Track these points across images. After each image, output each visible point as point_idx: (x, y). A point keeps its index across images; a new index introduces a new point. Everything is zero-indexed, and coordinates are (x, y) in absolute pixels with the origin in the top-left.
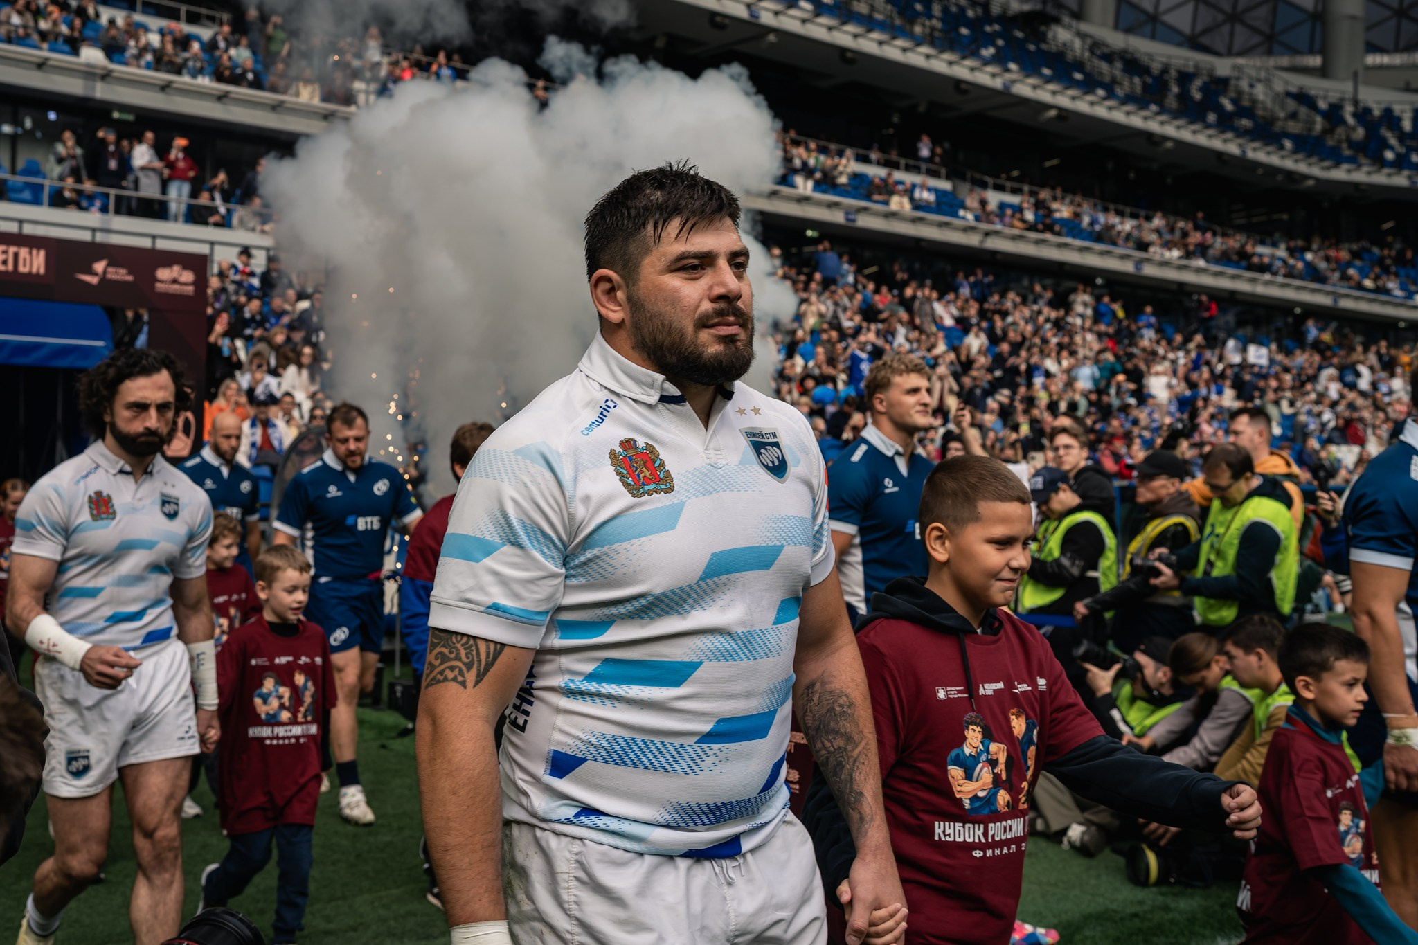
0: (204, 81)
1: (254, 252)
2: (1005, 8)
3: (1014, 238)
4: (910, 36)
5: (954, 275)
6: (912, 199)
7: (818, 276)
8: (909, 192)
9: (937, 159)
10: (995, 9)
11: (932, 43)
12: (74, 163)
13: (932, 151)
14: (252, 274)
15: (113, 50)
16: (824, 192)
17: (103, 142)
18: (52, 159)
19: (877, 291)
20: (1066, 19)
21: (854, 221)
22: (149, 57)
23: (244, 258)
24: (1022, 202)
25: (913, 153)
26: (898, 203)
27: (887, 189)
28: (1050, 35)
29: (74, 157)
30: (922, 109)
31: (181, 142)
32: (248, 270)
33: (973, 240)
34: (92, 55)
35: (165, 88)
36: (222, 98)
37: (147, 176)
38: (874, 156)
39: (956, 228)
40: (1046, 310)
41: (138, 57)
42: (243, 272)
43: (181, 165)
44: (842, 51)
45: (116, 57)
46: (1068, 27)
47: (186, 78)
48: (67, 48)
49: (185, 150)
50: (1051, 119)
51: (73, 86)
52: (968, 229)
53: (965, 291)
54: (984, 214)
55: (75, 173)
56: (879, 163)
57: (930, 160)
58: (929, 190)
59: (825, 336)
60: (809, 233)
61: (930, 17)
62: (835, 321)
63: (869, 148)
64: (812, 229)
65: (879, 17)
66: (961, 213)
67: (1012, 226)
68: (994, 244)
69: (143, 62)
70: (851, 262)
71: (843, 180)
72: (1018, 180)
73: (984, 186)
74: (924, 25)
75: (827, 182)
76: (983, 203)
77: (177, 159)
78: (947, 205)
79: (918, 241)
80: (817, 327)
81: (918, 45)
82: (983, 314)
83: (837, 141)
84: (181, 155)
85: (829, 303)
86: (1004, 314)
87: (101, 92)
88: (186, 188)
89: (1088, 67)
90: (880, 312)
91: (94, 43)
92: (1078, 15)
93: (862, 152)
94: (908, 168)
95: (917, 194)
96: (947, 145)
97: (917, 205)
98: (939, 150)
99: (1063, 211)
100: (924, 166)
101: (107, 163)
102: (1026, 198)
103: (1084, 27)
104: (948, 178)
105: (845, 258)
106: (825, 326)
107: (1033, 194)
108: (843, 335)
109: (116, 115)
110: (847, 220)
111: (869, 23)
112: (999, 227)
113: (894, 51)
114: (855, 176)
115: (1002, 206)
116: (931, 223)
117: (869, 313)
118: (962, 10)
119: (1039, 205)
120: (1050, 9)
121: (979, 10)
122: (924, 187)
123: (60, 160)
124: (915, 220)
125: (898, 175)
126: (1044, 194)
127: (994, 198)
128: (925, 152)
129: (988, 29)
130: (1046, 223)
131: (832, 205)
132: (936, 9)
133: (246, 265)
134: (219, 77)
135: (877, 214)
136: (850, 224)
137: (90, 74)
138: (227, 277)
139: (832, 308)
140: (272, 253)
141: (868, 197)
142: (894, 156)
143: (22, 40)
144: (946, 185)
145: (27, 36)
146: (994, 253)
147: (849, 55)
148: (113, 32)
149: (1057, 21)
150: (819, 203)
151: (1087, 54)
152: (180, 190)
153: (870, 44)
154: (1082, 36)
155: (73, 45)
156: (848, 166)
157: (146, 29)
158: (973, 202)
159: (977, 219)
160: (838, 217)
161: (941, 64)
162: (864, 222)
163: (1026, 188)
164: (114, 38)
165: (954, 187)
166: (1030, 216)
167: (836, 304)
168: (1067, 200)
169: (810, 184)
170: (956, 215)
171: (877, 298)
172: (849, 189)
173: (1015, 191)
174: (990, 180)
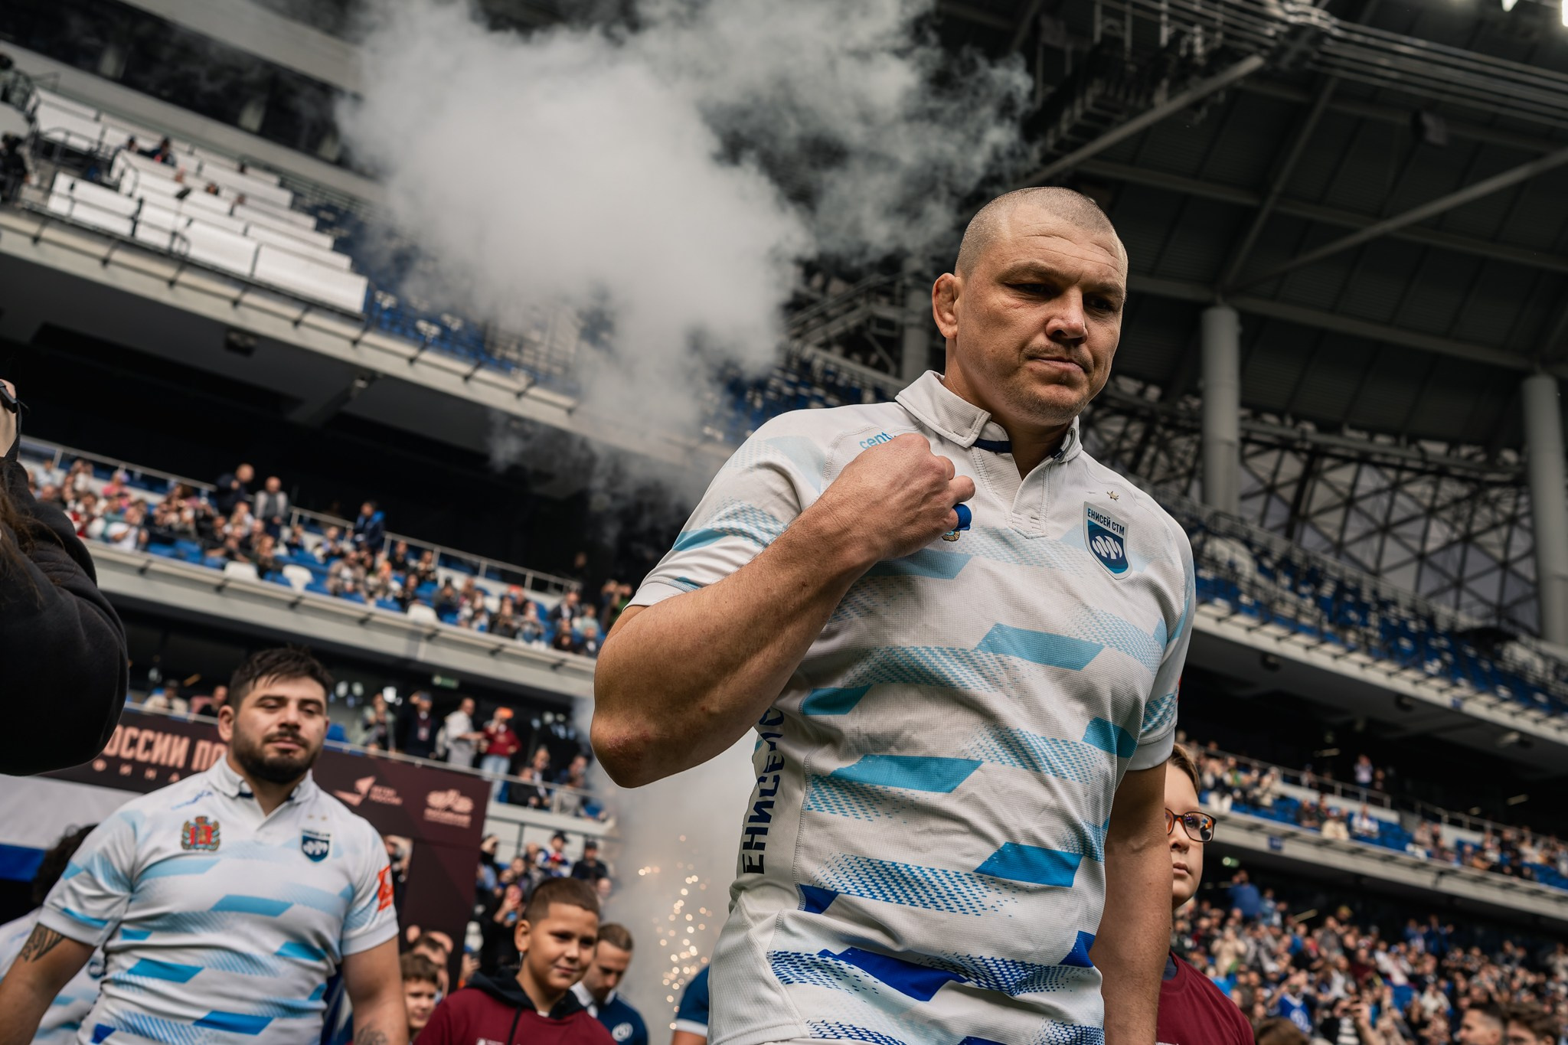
0: (541, 648)
1: (569, 837)
2: (1453, 623)
3: (1476, 880)
4: (1343, 642)
5: (1405, 923)
6: (1350, 828)
7: (1237, 913)
8: (1347, 819)
9: (1379, 785)
10: (1442, 625)
11: (1369, 652)
12: (381, 730)
13: (1373, 775)
14: (564, 862)
15: (446, 609)
16: (1246, 812)
17: (415, 708)
18: (359, 725)
19: (1309, 934)
20: (1524, 638)
21: (1279, 848)
22: (484, 620)
23: (558, 842)
24: (1483, 842)
25: (1349, 776)
26: (1332, 830)
27: (1319, 816)
28: (1506, 653)
29: (383, 724)
30: (1360, 726)
31: (504, 713)
32: (560, 857)
33: (1424, 880)
34: (422, 614)
35: (495, 652)
36: (556, 667)
37: (460, 749)
38: (1306, 778)
39: (1403, 865)
40: (1521, 973)
41: (471, 619)
42: (554, 860)
43: (501, 739)
44: (1264, 656)
45: (448, 617)
46: (1526, 646)
47: (520, 643)
48: (396, 605)
49: (508, 722)
50: (1512, 745)
51: (394, 646)
52: (1418, 866)
53: (1419, 944)
54: (1437, 850)
55: (383, 742)
56: (1311, 786)
57: (1370, 785)
58: (1371, 819)
59: (1242, 979)
60: (1227, 861)
61: (1366, 625)
62: (1257, 965)
63: (1301, 768)
64: (1231, 856)
65: (1305, 621)
66: (1410, 848)
67: (1472, 866)
68: (1449, 885)
69: (476, 625)
70: (1277, 899)
71: (1267, 801)
72: (1481, 816)
73: (1437, 819)
74: (1358, 632)
75: (1247, 803)
76: (1436, 838)
77: (498, 732)
78: (1393, 838)
79: (1358, 877)
80: (1233, 970)
81: (1351, 650)
82: (1441, 972)
83: (1261, 758)
84: (502, 728)
85: (1250, 941)
86: (1468, 975)
87: (424, 653)
88: (504, 765)
89: (1553, 690)
90: (1312, 960)
91: (426, 602)
92: (1539, 634)
93: (1291, 773)
94: (1345, 794)
95: (1356, 821)
96: (1391, 771)
97: (1355, 837)
98: (1380, 775)
99: (1533, 854)
100: (1364, 793)
101: (416, 732)
102: (1489, 836)
103: (1546, 647)
104: (1394, 807)
105: (1269, 894)
106: (1243, 968)
107: (1497, 832)
108: (1265, 980)
109: (437, 680)
110: (1272, 847)
111: (1294, 626)
112: (1455, 865)
113: (1324, 657)
114: (1283, 798)
115: (1460, 845)
116: (1372, 857)
117: (1301, 960)
118: (1404, 623)
119: (1504, 846)
120: (1506, 627)
121: (1423, 626)
122: (1364, 815)
123: (367, 727)
124: (1353, 852)
125: (1333, 802)
126: (1510, 834)
127: (1450, 835)
128: (1364, 776)
129: (1433, 643)
130: (1513, 866)
131: (1253, 828)
132: (1373, 619)
133: (559, 850)
134: (557, 644)
135: (1306, 842)
136: (1275, 852)
137: (415, 634)
138: (533, 862)
139: (1253, 948)
140: (590, 840)
141: (1297, 822)
142: (1327, 779)
143: (351, 595)
144: (1391, 817)
145: (355, 591)
146: (1451, 898)
147: (1271, 660)
148: (448, 592)
149: (1513, 638)
150: (1237, 825)
151: (1550, 677)
152: (496, 768)
153: (1294, 648)
154: (1545, 657)
155: (403, 604)
156: (1273, 785)
157: (485, 593)
158: (1422, 834)
159: (1429, 855)
160: (1260, 843)
161: (1379, 674)
162: (1293, 850)
163: (1488, 825)
164: (448, 598)
165: (1402, 819)
166: (1494, 856)
167: (1258, 943)
168: (1540, 844)
169: (1227, 802)
170: (1403, 849)
171: (1309, 942)
172: (1274, 812)
173: (1476, 828)
174: (1445, 816)
